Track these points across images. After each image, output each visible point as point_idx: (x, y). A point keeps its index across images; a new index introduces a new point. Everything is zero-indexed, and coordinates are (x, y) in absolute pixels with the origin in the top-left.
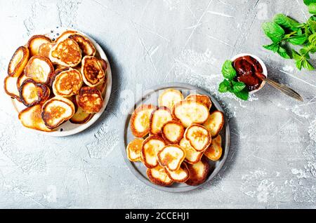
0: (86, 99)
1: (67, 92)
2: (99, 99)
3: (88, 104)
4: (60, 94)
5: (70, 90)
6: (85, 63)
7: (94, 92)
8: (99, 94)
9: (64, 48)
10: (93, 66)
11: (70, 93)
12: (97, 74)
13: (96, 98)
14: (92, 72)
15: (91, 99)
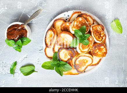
0: (97, 51)
1: (86, 50)
2: (105, 49)
3: (99, 53)
4: (83, 52)
5: (88, 48)
6: (93, 29)
7: (101, 46)
8: (104, 46)
9: (78, 24)
10: (97, 30)
11: (89, 50)
12: (101, 34)
13: (103, 49)
14: (98, 34)
15: (100, 50)
